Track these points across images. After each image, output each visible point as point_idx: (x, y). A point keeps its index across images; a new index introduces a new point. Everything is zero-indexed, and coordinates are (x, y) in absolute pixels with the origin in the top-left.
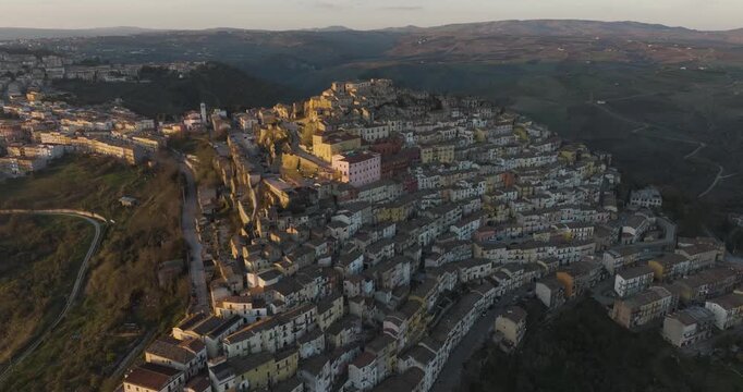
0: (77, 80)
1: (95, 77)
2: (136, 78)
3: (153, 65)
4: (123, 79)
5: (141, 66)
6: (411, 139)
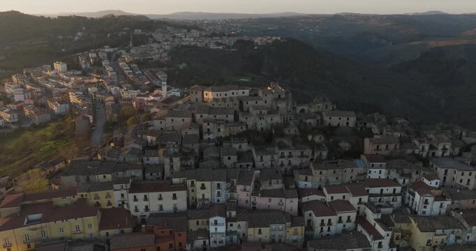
0: (195, 47)
1: (206, 45)
2: (229, 47)
3: (246, 38)
4: (221, 47)
5: (237, 38)
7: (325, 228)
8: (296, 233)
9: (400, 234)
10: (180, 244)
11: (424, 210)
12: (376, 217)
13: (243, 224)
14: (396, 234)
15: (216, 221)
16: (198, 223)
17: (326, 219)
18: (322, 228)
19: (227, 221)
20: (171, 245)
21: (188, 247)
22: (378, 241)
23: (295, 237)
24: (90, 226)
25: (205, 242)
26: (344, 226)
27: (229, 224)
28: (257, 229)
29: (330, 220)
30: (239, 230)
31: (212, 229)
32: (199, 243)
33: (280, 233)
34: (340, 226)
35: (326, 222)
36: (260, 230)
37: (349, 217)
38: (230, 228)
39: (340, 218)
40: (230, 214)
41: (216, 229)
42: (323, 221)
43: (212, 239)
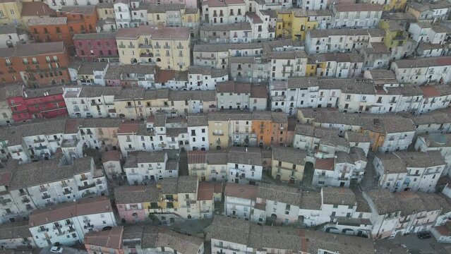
6: (126, 15)
7: (218, 19)
8: (190, 20)
9: (281, 24)
10: (90, 26)
11: (308, 5)
12: (261, 9)
13: (144, 12)
14: (279, 23)
15: (119, 8)
16: (106, 12)
17: (218, 10)
18: (215, 19)
19: (130, 9)
20: (82, 26)
21: (98, 30)
22: (258, 25)
23: (190, 25)
24: (12, 11)
25: (112, 26)
26: (236, 19)
27: (133, 12)
28: (155, 15)
29: (221, 11)
30: (142, 19)
31: (117, 16)
32: (107, 27)
33: (177, 20)
34: (232, 18)
35: (218, 13)
36: (158, 16)
37: (239, 10)
38: (134, 17)
39: (232, 10)
40: (134, 4)
41: (121, 15)
42: (215, 11)
43: (118, 23)
